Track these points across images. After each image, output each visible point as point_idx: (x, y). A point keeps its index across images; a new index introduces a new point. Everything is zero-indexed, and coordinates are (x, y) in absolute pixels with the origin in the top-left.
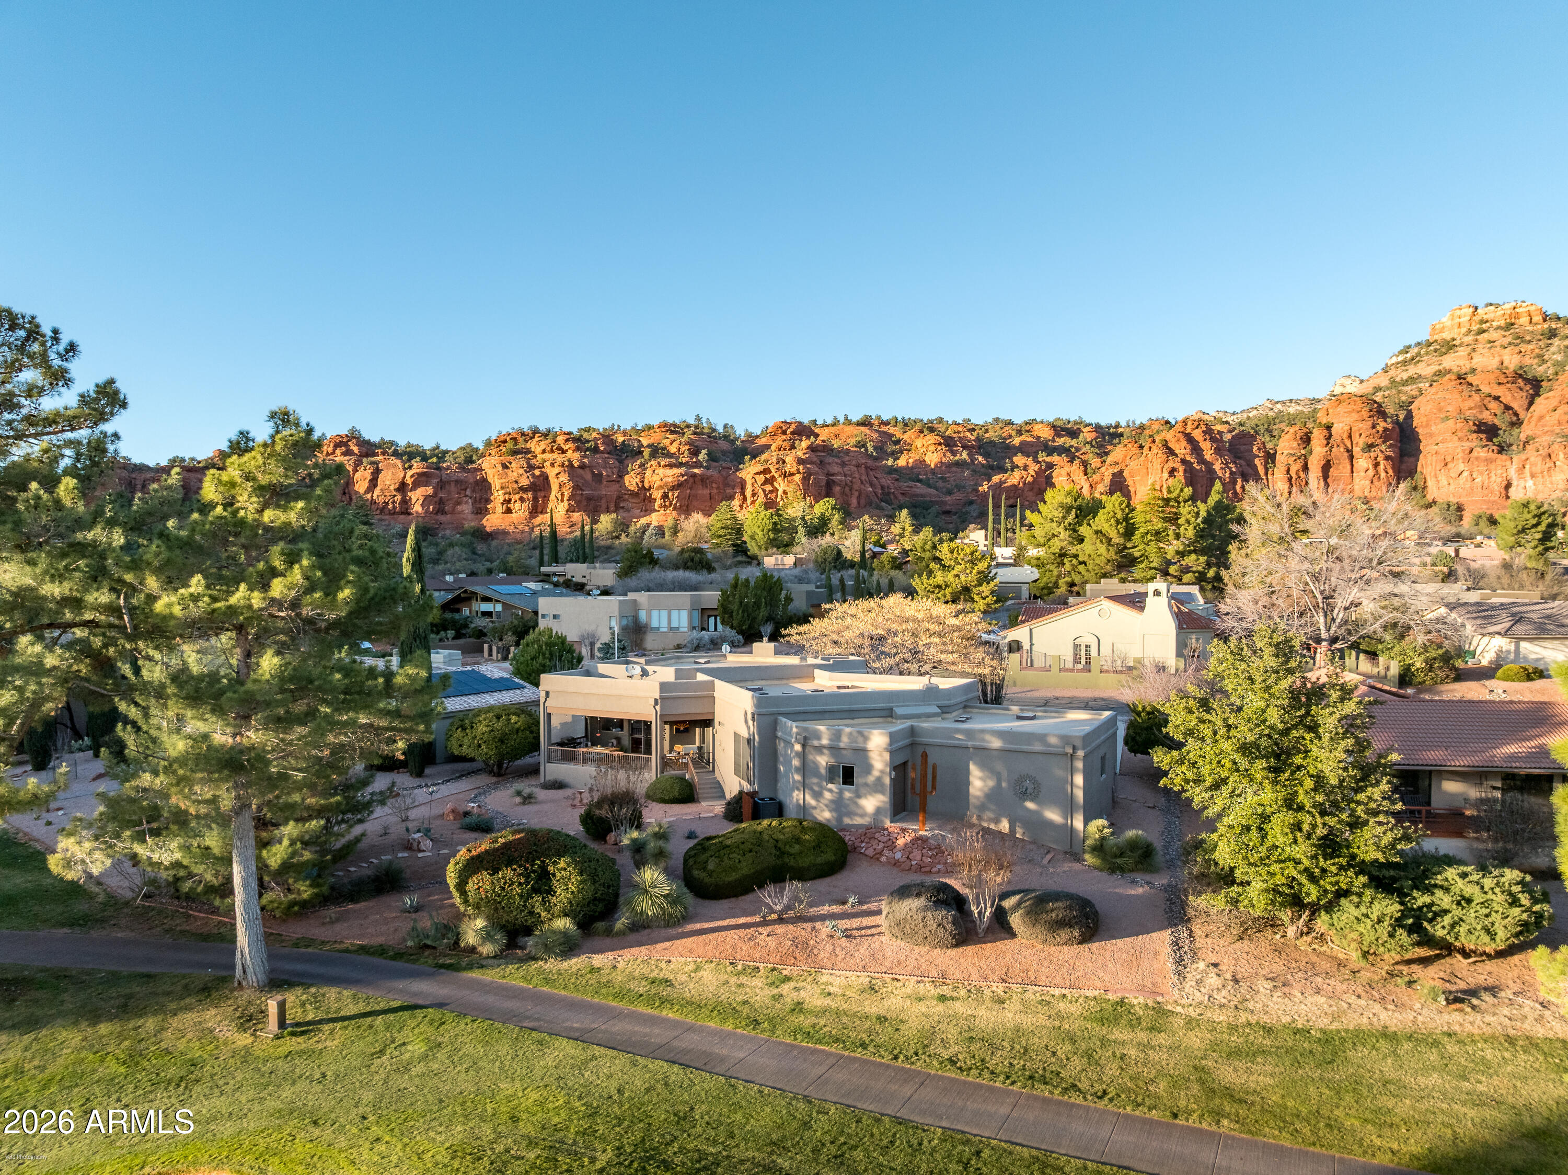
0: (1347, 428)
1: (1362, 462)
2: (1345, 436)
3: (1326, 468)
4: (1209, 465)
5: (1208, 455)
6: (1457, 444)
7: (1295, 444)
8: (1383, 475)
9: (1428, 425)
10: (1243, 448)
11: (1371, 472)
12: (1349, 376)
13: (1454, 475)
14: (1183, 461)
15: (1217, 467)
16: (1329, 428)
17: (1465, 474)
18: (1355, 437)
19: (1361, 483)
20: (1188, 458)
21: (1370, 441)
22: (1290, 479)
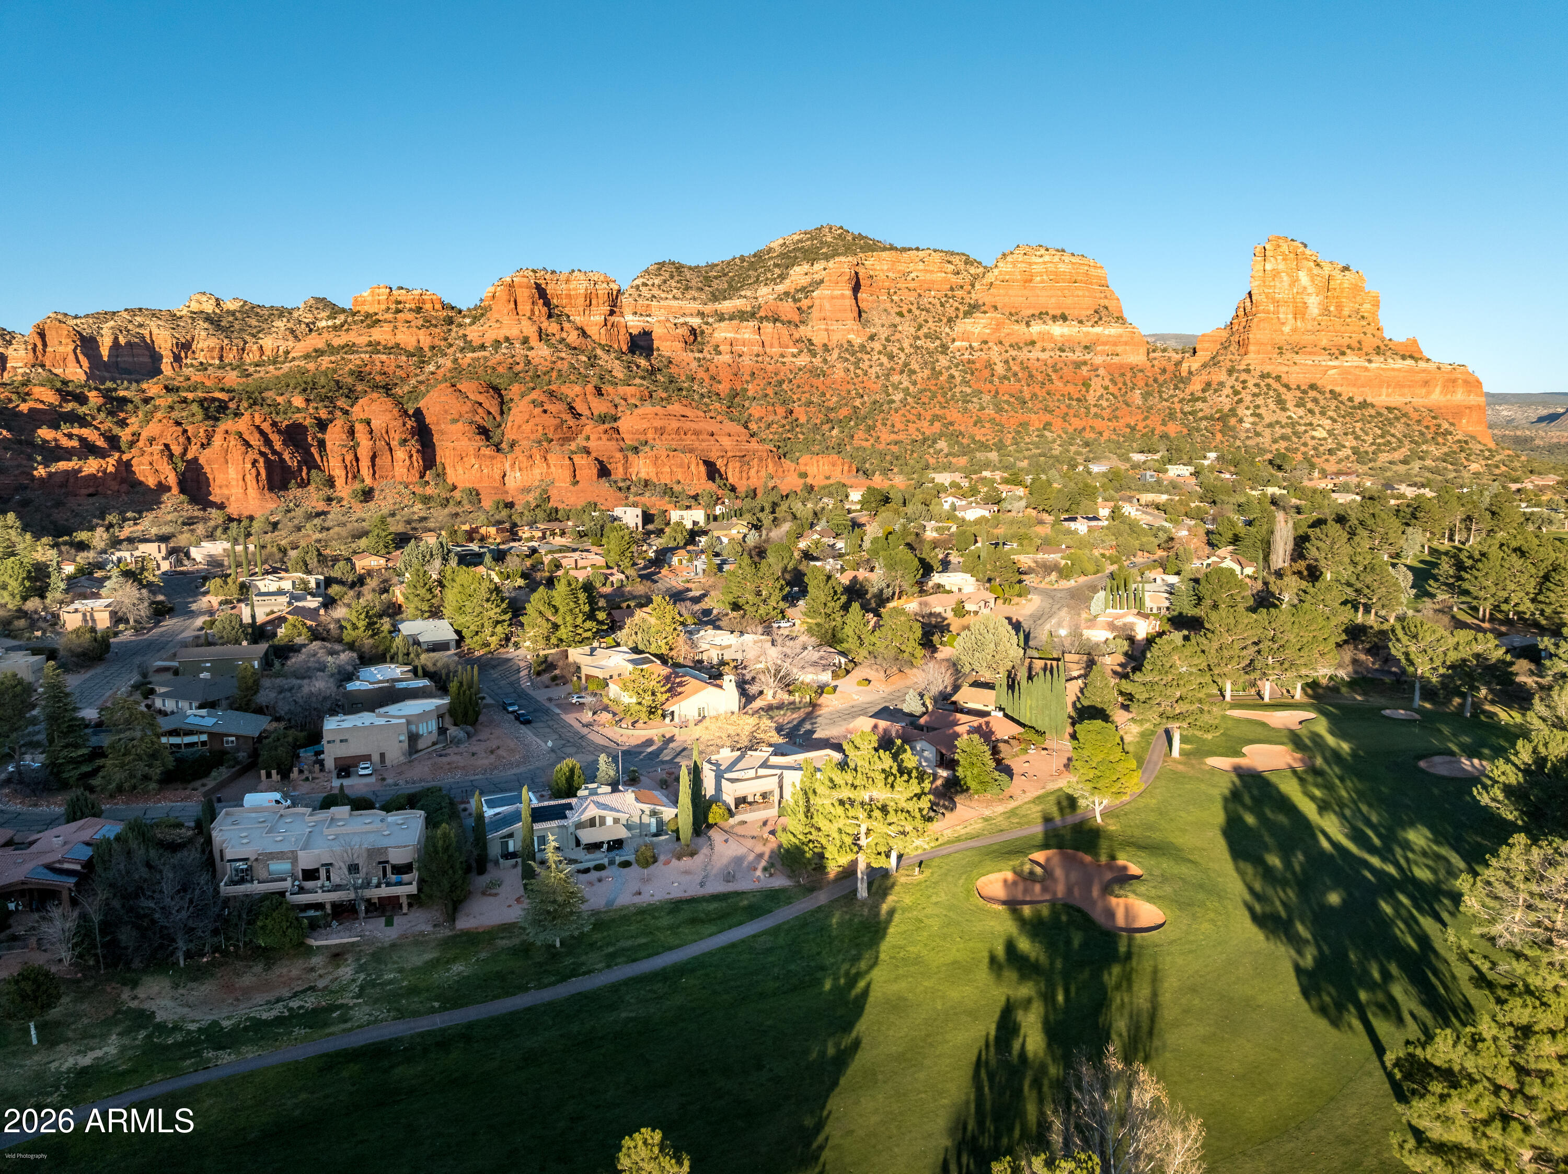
0: (384, 425)
1: (400, 454)
2: (384, 431)
3: (373, 458)
4: (279, 455)
5: (278, 446)
6: (468, 443)
7: (344, 437)
8: (416, 464)
9: (438, 423)
10: (299, 437)
11: (407, 462)
12: (204, 293)
13: (469, 467)
14: (262, 454)
15: (286, 456)
16: (368, 423)
17: (476, 466)
18: (392, 434)
19: (400, 470)
20: (263, 449)
21: (404, 436)
22: (346, 467)
